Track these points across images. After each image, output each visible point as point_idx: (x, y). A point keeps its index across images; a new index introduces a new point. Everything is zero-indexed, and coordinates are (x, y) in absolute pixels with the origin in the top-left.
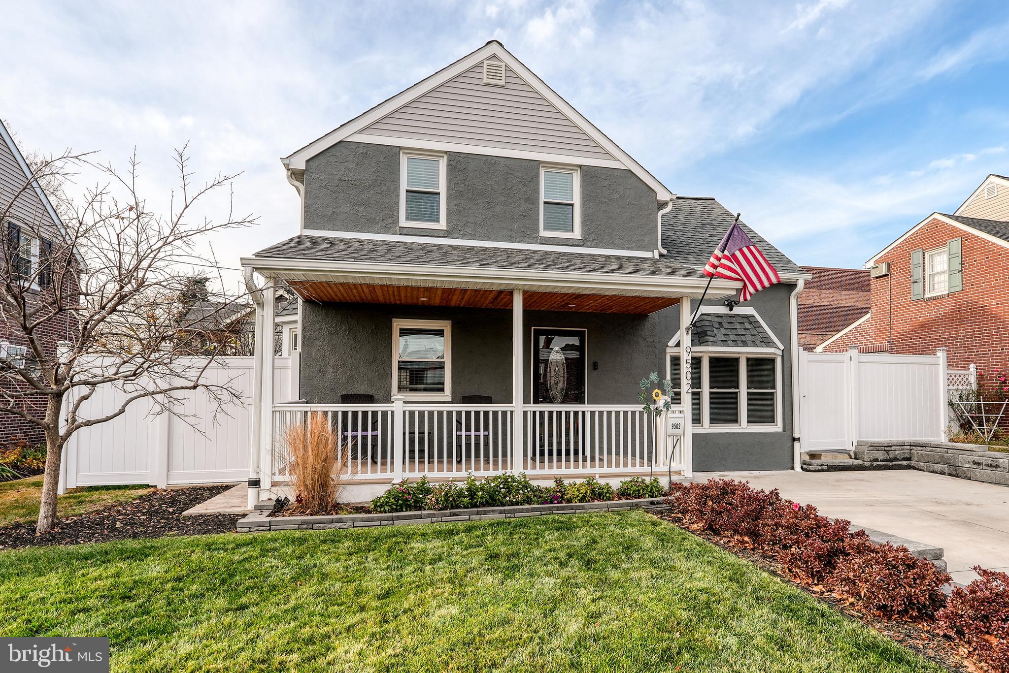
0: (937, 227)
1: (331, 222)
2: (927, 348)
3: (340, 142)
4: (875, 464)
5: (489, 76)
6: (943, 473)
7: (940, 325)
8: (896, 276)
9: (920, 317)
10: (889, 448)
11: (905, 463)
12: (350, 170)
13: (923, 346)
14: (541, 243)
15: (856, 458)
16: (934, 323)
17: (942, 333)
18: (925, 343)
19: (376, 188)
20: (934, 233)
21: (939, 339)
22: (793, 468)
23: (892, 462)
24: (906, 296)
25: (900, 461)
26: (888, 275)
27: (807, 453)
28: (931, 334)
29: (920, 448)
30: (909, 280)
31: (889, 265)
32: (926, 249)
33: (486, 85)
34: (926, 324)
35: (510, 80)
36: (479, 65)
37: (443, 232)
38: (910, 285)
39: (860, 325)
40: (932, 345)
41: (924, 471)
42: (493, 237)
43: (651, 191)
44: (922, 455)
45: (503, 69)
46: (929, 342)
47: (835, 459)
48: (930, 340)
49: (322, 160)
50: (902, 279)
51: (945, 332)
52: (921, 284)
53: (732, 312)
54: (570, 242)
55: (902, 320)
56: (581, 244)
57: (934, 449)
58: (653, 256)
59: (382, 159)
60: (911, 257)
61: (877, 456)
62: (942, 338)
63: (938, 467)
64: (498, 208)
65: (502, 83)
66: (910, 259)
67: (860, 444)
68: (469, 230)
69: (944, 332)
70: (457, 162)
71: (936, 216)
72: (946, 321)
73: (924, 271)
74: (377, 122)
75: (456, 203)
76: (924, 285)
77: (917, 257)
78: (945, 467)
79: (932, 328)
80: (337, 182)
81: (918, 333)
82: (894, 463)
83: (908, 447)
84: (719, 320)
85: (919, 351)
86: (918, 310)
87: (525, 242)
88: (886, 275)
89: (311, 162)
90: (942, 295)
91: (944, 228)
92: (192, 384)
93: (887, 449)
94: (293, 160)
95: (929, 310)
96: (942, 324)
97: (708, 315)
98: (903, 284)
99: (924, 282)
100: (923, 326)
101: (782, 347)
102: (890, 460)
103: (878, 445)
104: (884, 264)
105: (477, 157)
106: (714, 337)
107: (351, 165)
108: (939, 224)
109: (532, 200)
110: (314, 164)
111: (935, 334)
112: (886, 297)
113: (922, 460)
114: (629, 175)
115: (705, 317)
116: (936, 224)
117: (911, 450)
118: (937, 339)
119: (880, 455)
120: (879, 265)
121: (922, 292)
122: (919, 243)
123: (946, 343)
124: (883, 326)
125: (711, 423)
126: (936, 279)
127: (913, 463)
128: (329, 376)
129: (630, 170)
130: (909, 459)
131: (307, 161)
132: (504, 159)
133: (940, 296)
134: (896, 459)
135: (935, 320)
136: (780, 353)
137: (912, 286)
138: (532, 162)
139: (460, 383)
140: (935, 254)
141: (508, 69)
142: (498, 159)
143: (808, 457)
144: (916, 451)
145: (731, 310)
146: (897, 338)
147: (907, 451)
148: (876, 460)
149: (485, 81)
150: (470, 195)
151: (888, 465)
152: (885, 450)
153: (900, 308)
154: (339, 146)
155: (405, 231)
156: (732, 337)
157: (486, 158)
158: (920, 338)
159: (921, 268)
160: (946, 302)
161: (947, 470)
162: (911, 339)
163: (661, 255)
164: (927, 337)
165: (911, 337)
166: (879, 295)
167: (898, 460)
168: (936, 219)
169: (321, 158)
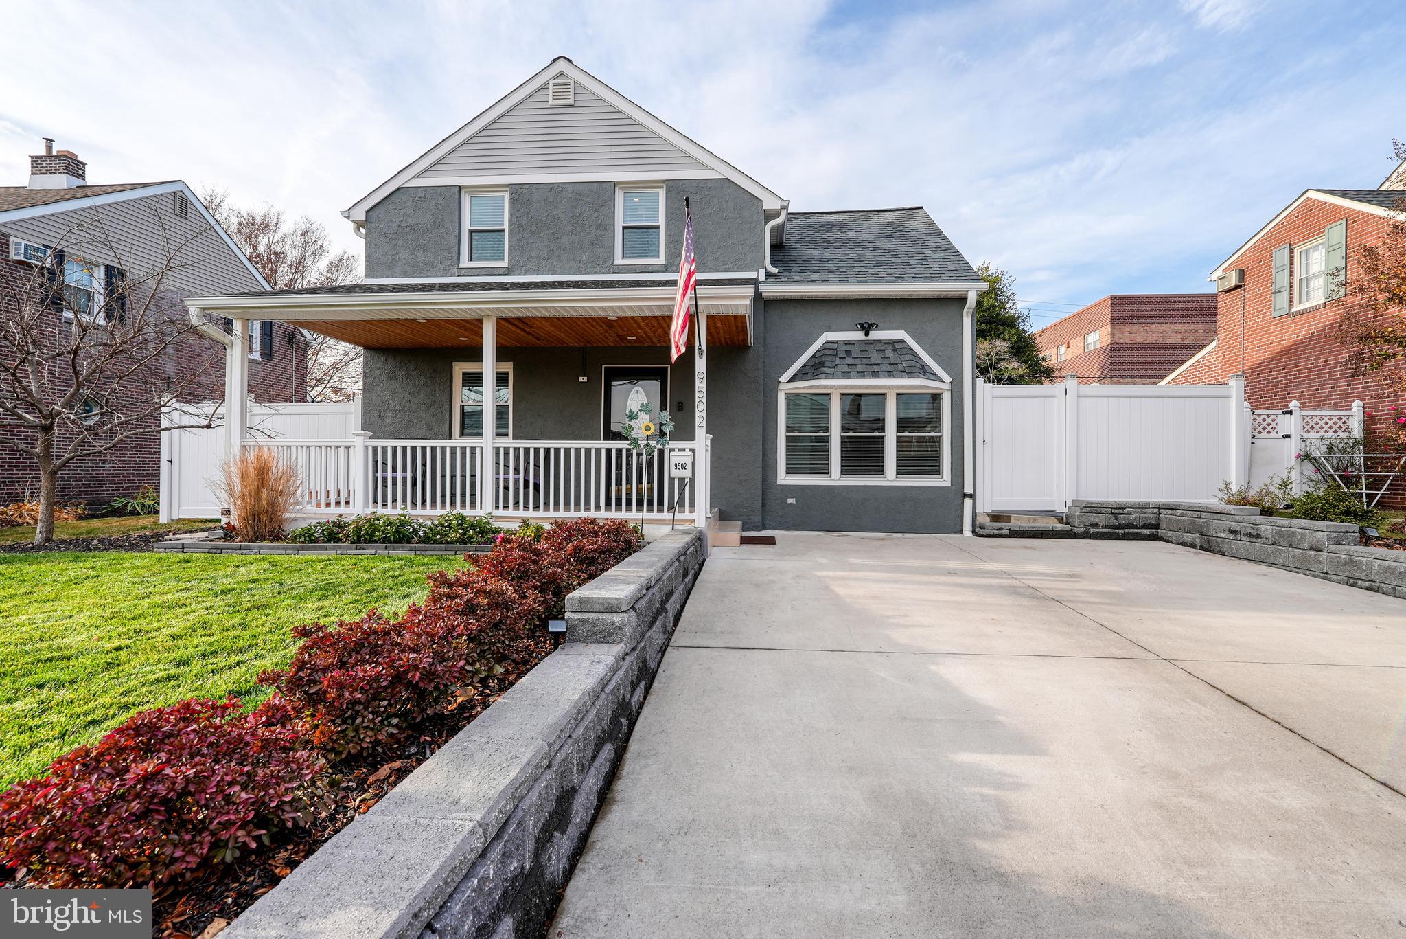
0: (1311, 210)
1: (390, 270)
2: (1293, 382)
3: (399, 189)
4: (1092, 530)
5: (555, 97)
6: (1193, 546)
7: (1312, 348)
8: (1252, 286)
9: (1284, 340)
10: (1120, 511)
11: (1146, 531)
12: (409, 215)
13: (1288, 379)
14: (614, 273)
15: (1067, 523)
16: (1304, 346)
17: (1314, 359)
18: (1290, 376)
19: (434, 231)
20: (1307, 219)
21: (1311, 368)
22: (961, 532)
23: (1123, 529)
24: (1265, 313)
25: (1139, 528)
26: (1240, 286)
27: (988, 514)
28: (1299, 363)
29: (1170, 512)
30: (1269, 291)
31: (1242, 274)
32: (1295, 244)
33: (553, 107)
34: (1292, 349)
35: (578, 97)
36: (544, 87)
37: (503, 270)
38: (1271, 297)
39: (1203, 357)
40: (1300, 377)
41: (1172, 543)
42: (558, 270)
43: (756, 201)
44: (1170, 520)
45: (572, 86)
46: (1295, 374)
47: (1033, 522)
48: (1298, 370)
49: (382, 209)
50: (1259, 290)
51: (1320, 359)
52: (1286, 294)
53: (869, 338)
54: (650, 269)
55: (1258, 347)
56: (663, 269)
57: (1185, 512)
58: (758, 275)
59: (440, 201)
60: (1273, 258)
61: (1096, 520)
62: (1314, 367)
63: (1187, 537)
64: (565, 239)
65: (571, 101)
66: (1271, 261)
67: (1075, 503)
68: (532, 265)
69: (1317, 359)
70: (520, 194)
71: (1311, 194)
72: (1320, 343)
73: (1291, 275)
74: (434, 164)
75: (518, 237)
76: (1291, 294)
77: (1282, 256)
78: (1196, 538)
79: (1301, 355)
80: (396, 229)
81: (1280, 363)
82: (1126, 531)
83: (1155, 510)
84: (849, 348)
85: (1282, 388)
86: (1281, 330)
87: (595, 273)
88: (1238, 287)
89: (371, 213)
90: (1316, 306)
91: (1321, 210)
92: (205, 422)
93: (1116, 511)
94: (352, 212)
95: (1296, 330)
96: (1315, 348)
97: (836, 342)
98: (1262, 296)
99: (1291, 290)
100: (1287, 352)
101: (949, 379)
102: (1120, 527)
103: (1100, 505)
104: (1234, 272)
105: (542, 186)
106: (833, 367)
107: (410, 211)
108: (1314, 205)
109: (606, 225)
110: (373, 214)
111: (1305, 361)
112: (1238, 316)
113: (1171, 528)
114: (727, 183)
115: (829, 346)
116: (1311, 206)
117: (1160, 514)
118: (1307, 369)
119: (1103, 519)
120: (1228, 274)
121: (1286, 304)
122: (1284, 237)
123: (1320, 374)
124: (1232, 357)
125: (842, 473)
126: (1312, 284)
127: (1161, 532)
128: (389, 420)
129: (727, 179)
130: (1157, 526)
131: (368, 212)
132: (572, 185)
133: (1313, 307)
134: (1130, 525)
135: (1306, 342)
136: (948, 387)
137: (1273, 298)
138: (605, 184)
139: (521, 426)
140: (1309, 249)
141: (577, 85)
142: (565, 186)
143: (988, 519)
144: (1166, 516)
145: (867, 334)
146: (1252, 372)
147: (1152, 516)
148: (1096, 525)
149: (551, 102)
150: (534, 228)
151: (1115, 533)
152: (1112, 513)
153: (1256, 330)
154: (397, 193)
155: (463, 272)
156: (859, 368)
157: (552, 186)
158: (1284, 369)
159: (1287, 272)
160: (1321, 315)
161: (1198, 542)
162: (1270, 372)
163: (768, 275)
164: (1293, 368)
165: (1271, 368)
166: (1229, 314)
167: (1135, 527)
168: (1311, 199)
169: (380, 206)
